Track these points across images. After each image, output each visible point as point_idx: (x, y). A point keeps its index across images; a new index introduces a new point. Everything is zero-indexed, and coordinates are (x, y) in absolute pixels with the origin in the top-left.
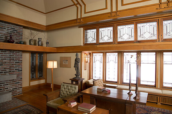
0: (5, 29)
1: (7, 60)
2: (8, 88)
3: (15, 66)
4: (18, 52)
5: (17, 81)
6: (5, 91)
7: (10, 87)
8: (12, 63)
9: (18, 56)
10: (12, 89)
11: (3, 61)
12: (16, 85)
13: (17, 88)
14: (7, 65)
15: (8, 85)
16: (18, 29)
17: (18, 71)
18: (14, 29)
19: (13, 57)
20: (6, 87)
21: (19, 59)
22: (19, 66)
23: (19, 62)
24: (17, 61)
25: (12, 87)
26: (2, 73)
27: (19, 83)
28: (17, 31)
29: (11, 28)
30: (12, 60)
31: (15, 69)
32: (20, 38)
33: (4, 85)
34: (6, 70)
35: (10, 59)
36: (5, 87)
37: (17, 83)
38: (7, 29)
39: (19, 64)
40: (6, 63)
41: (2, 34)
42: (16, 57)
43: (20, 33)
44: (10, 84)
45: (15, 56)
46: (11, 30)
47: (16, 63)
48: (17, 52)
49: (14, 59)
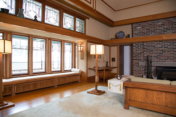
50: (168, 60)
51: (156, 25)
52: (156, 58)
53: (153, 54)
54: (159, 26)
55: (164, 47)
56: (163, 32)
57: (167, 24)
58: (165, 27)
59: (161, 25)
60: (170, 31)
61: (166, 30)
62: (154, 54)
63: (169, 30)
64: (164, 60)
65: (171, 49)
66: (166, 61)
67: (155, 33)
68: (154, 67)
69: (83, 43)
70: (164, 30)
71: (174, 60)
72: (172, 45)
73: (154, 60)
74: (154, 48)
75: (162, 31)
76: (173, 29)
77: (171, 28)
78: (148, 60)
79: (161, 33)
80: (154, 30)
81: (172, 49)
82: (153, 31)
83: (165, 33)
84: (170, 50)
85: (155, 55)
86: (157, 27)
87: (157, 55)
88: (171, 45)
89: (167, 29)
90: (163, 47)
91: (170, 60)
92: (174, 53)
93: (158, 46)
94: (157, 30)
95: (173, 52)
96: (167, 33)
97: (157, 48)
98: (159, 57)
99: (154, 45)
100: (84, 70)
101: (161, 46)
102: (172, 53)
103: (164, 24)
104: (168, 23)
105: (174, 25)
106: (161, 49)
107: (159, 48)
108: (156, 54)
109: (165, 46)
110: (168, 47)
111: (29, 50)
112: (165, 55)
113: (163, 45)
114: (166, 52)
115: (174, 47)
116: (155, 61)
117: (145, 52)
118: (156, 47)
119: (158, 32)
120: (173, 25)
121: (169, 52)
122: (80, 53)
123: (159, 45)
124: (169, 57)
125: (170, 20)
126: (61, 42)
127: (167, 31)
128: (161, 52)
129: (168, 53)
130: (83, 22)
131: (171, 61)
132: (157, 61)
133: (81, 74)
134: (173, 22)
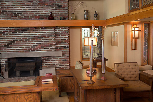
0: (50, 6)
1: (52, 37)
2: (55, 64)
3: (62, 43)
4: (64, 29)
5: (63, 58)
6: (52, 66)
7: (57, 63)
8: (58, 39)
9: (63, 32)
10: (59, 66)
11: (49, 38)
12: (63, 62)
13: (63, 66)
14: (53, 41)
15: (55, 61)
16: (62, 4)
17: (65, 48)
18: (59, 4)
19: (59, 34)
20: (54, 62)
21: (65, 36)
22: (66, 43)
23: (66, 39)
24: (63, 37)
25: (59, 64)
26: (49, 49)
27: (66, 60)
28: (62, 6)
29: (56, 4)
30: (58, 37)
31: (62, 46)
32: (65, 13)
33: (51, 61)
34: (52, 47)
35: (56, 36)
36: (52, 62)
37: (64, 60)
38: (52, 6)
39: (66, 41)
40: (52, 39)
41: (48, 11)
42: (62, 34)
43: (65, 8)
44: (57, 61)
45: (61, 32)
46: (56, 6)
47: (62, 39)
48: (62, 29)
49: (60, 36)
50: (21, 49)
51: (5, 5)
52: (7, 48)
53: (2, 42)
54: (9, 7)
55: (16, 35)
56: (14, 15)
57: (18, 6)
58: (16, 9)
59: (12, 5)
60: (22, 15)
61: (18, 13)
62: (4, 42)
63: (21, 13)
64: (17, 49)
65: (23, 36)
66: (18, 51)
67: (4, 15)
68: (6, 58)
70: (16, 13)
71: (27, 49)
72: (25, 33)
73: (5, 50)
74: (3, 35)
75: (13, 13)
76: (25, 13)
77: (23, 11)
79: (12, 17)
80: (2, 11)
81: (25, 36)
82: (2, 13)
83: (16, 17)
84: (22, 38)
85: (6, 44)
86: (6, 7)
87: (7, 44)
88: (23, 33)
89: (19, 11)
90: (14, 35)
91: (23, 49)
92: (27, 42)
93: (9, 33)
94: (7, 11)
95: (25, 40)
96: (18, 17)
97: (8, 35)
98: (10, 46)
99: (3, 31)
101: (13, 33)
102: (25, 42)
103: (15, 6)
104: (19, 4)
105: (26, 8)
106: (13, 37)
107: (10, 35)
108: (6, 42)
109: (17, 33)
110: (20, 35)
112: (17, 44)
113: (14, 31)
114: (18, 40)
115: (26, 34)
116: (6, 52)
118: (6, 34)
119: (8, 15)
120: (24, 8)
121: (21, 40)
123: (10, 31)
124: (21, 46)
125: (21, 2)
127: (19, 15)
128: (12, 40)
129: (20, 42)
131: (24, 51)
132: (8, 52)
134: (24, 4)
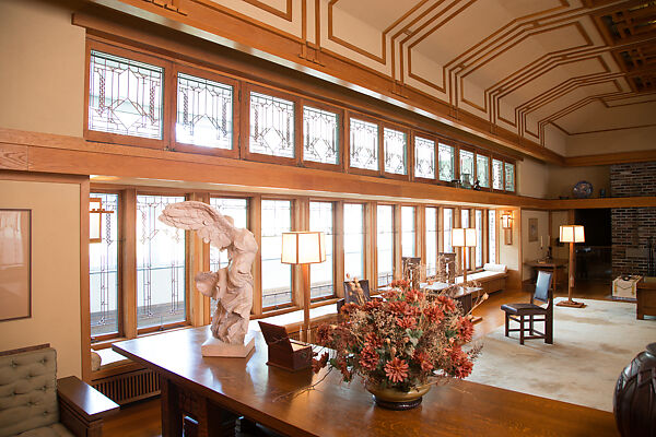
69: (510, 211)
78: (650, 247)
100: (515, 266)
111: (438, 231)
117: (640, 229)
122: (502, 232)
126: (469, 210)
130: (512, 166)
133: (508, 276)
